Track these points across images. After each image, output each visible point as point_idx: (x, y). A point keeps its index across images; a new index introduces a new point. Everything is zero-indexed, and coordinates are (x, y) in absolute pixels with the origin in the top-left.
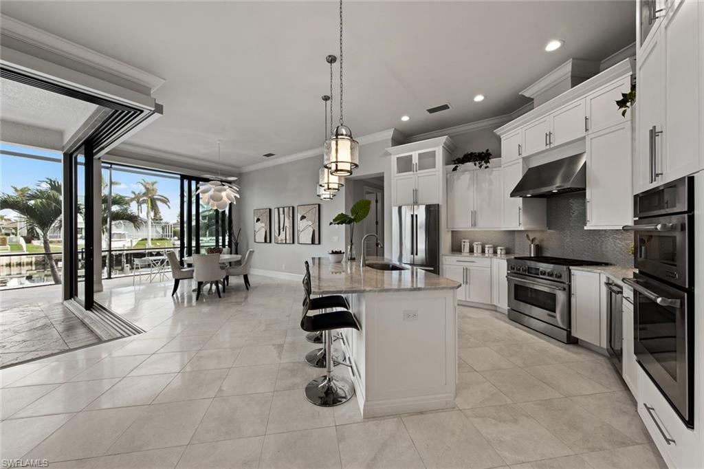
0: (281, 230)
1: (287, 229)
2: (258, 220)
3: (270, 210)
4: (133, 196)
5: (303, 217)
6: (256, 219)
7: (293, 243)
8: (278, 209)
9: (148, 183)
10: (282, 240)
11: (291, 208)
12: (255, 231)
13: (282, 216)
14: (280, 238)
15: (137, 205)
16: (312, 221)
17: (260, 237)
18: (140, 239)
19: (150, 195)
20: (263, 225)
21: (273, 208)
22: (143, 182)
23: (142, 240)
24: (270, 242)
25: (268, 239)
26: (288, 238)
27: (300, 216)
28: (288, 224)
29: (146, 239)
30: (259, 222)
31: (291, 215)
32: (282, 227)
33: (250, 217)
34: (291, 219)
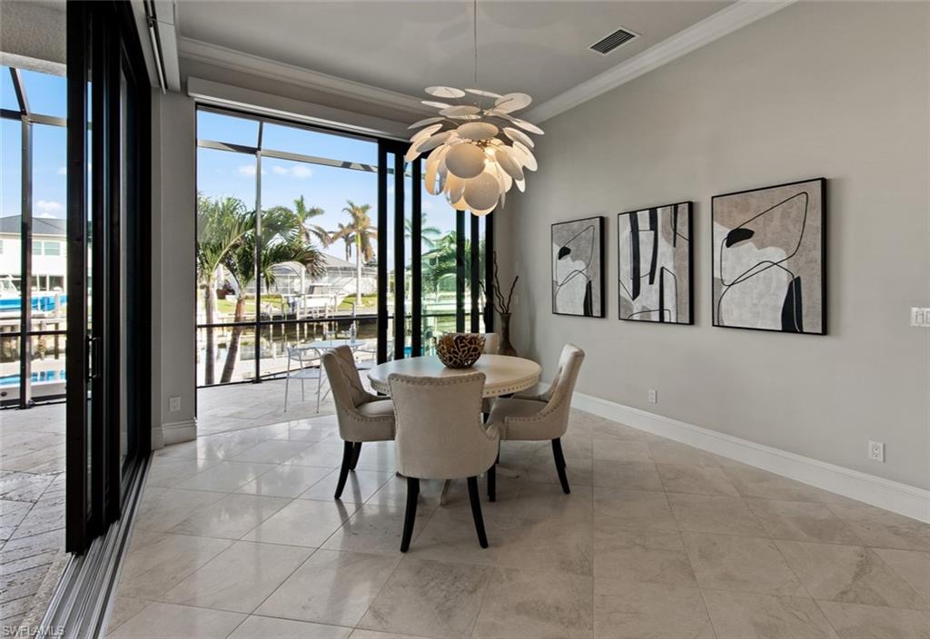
0: (644, 281)
1: (668, 278)
2: (564, 252)
3: (603, 221)
4: (339, 230)
5: (737, 236)
6: (557, 250)
7: (692, 322)
8: (633, 216)
9: (357, 209)
10: (646, 311)
11: (684, 210)
12: (554, 283)
13: (646, 237)
14: (637, 306)
15: (344, 244)
16: (785, 246)
17: (572, 299)
18: (347, 295)
19: (360, 228)
20: (580, 265)
21: (611, 217)
22: (350, 207)
23: (350, 296)
24: (603, 315)
25: (596, 304)
26: (669, 304)
27: (722, 232)
28: (669, 258)
29: (355, 295)
30: (568, 258)
31: (683, 229)
32: (645, 267)
33: (541, 247)
34: (684, 245)
